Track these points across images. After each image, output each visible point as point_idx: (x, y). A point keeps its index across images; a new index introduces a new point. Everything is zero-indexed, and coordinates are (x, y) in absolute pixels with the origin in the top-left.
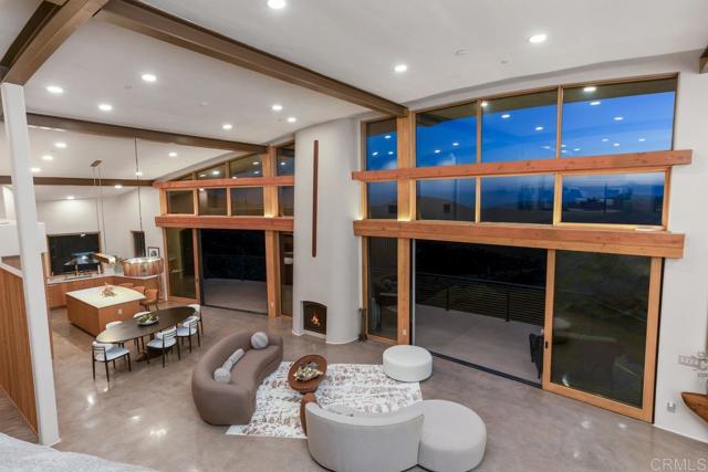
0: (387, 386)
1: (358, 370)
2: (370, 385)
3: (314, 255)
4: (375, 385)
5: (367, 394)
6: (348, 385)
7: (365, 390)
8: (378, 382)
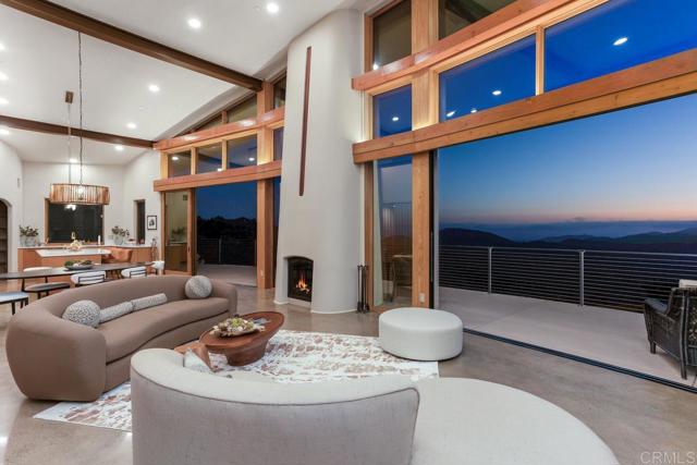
0: (379, 363)
1: (339, 341)
2: (349, 361)
3: (301, 194)
4: (359, 361)
5: (340, 372)
6: (313, 357)
7: (337, 366)
8: (366, 357)
